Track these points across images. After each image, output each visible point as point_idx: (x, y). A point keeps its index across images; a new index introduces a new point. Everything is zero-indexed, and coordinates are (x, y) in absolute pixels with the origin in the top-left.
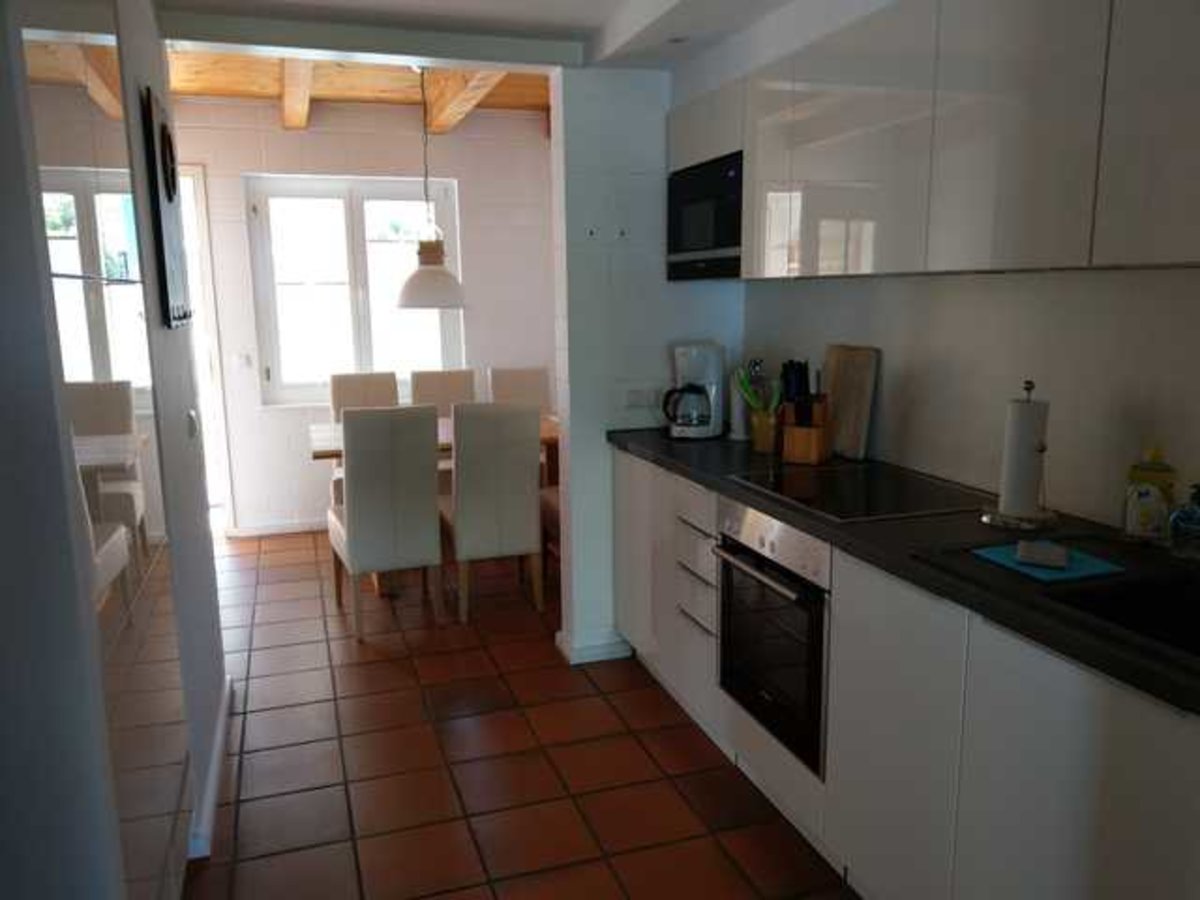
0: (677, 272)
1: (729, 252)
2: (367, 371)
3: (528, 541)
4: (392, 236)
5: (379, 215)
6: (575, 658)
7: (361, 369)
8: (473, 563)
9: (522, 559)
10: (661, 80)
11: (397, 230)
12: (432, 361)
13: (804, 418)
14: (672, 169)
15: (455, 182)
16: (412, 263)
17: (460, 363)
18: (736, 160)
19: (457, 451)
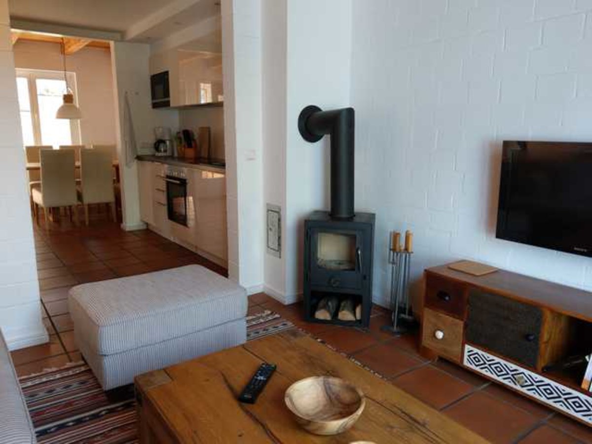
0: (155, 106)
1: (166, 99)
2: (39, 145)
3: (110, 198)
4: (45, 93)
5: (42, 84)
6: (127, 229)
7: (37, 144)
8: (89, 205)
9: (107, 205)
10: (147, 47)
11: (48, 91)
12: (67, 142)
13: (190, 146)
14: (152, 74)
15: (75, 74)
16: (60, 102)
17: (79, 142)
18: (166, 73)
19: (82, 168)
